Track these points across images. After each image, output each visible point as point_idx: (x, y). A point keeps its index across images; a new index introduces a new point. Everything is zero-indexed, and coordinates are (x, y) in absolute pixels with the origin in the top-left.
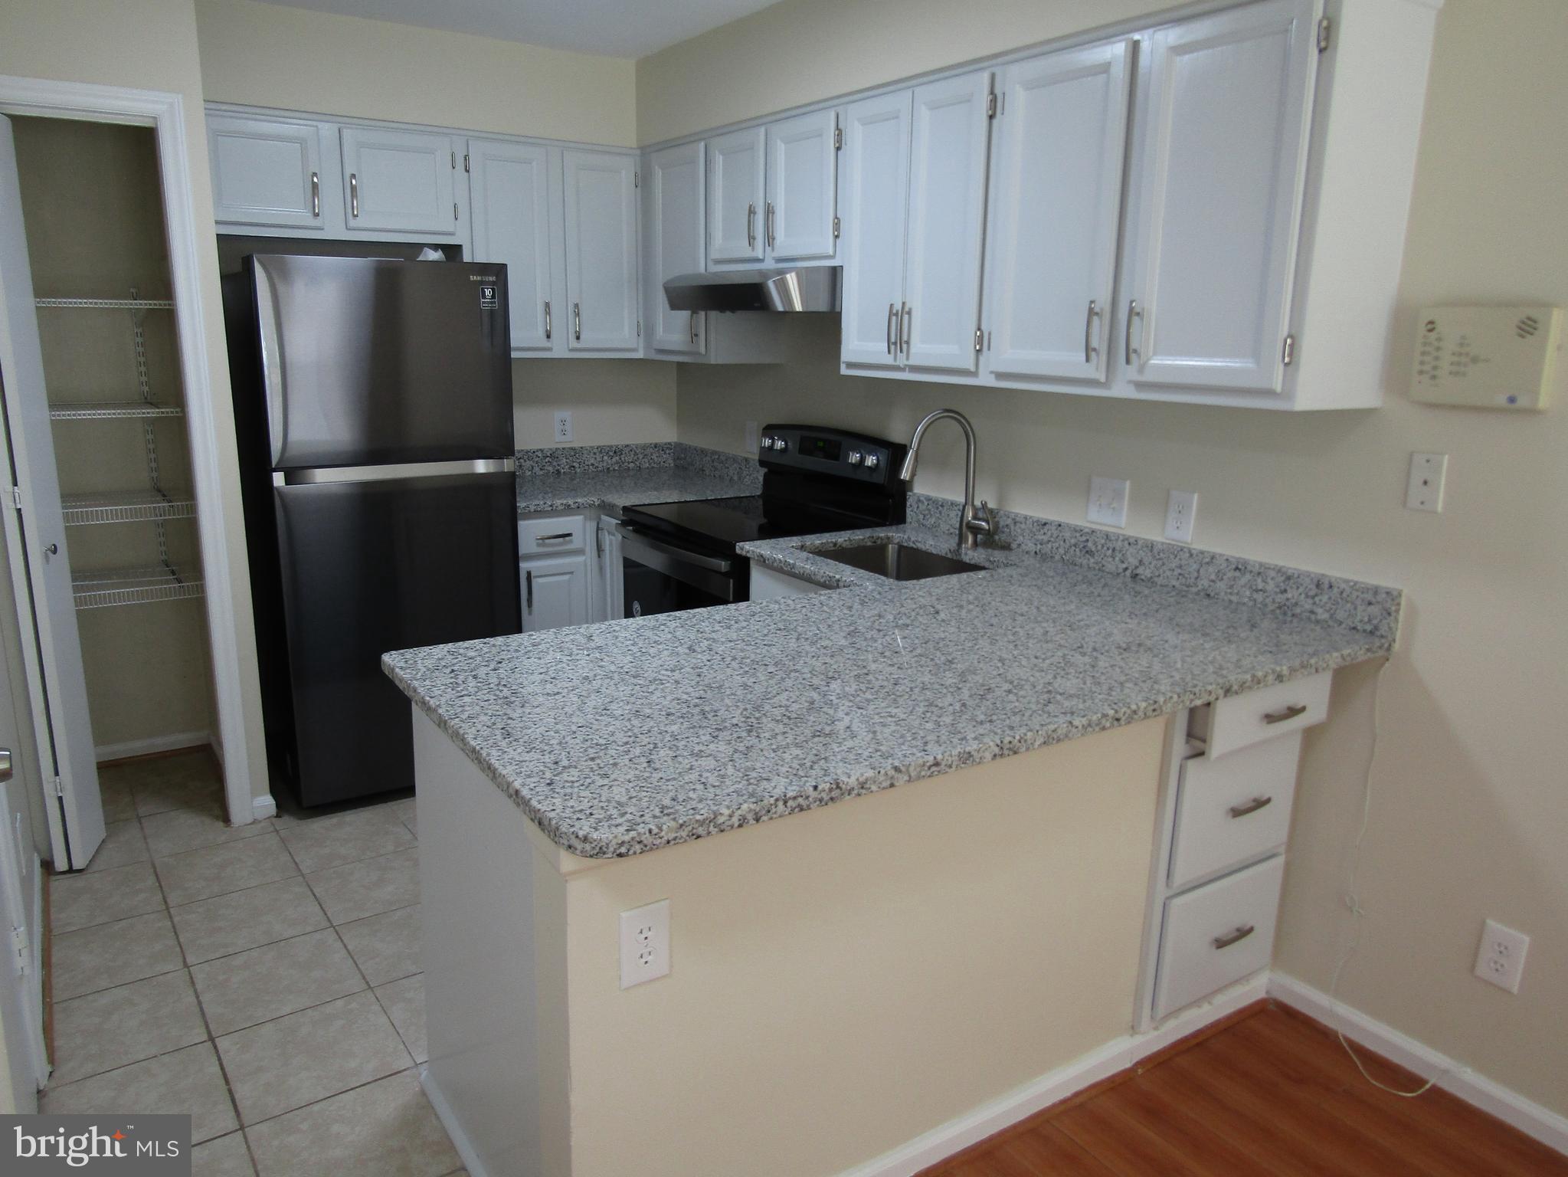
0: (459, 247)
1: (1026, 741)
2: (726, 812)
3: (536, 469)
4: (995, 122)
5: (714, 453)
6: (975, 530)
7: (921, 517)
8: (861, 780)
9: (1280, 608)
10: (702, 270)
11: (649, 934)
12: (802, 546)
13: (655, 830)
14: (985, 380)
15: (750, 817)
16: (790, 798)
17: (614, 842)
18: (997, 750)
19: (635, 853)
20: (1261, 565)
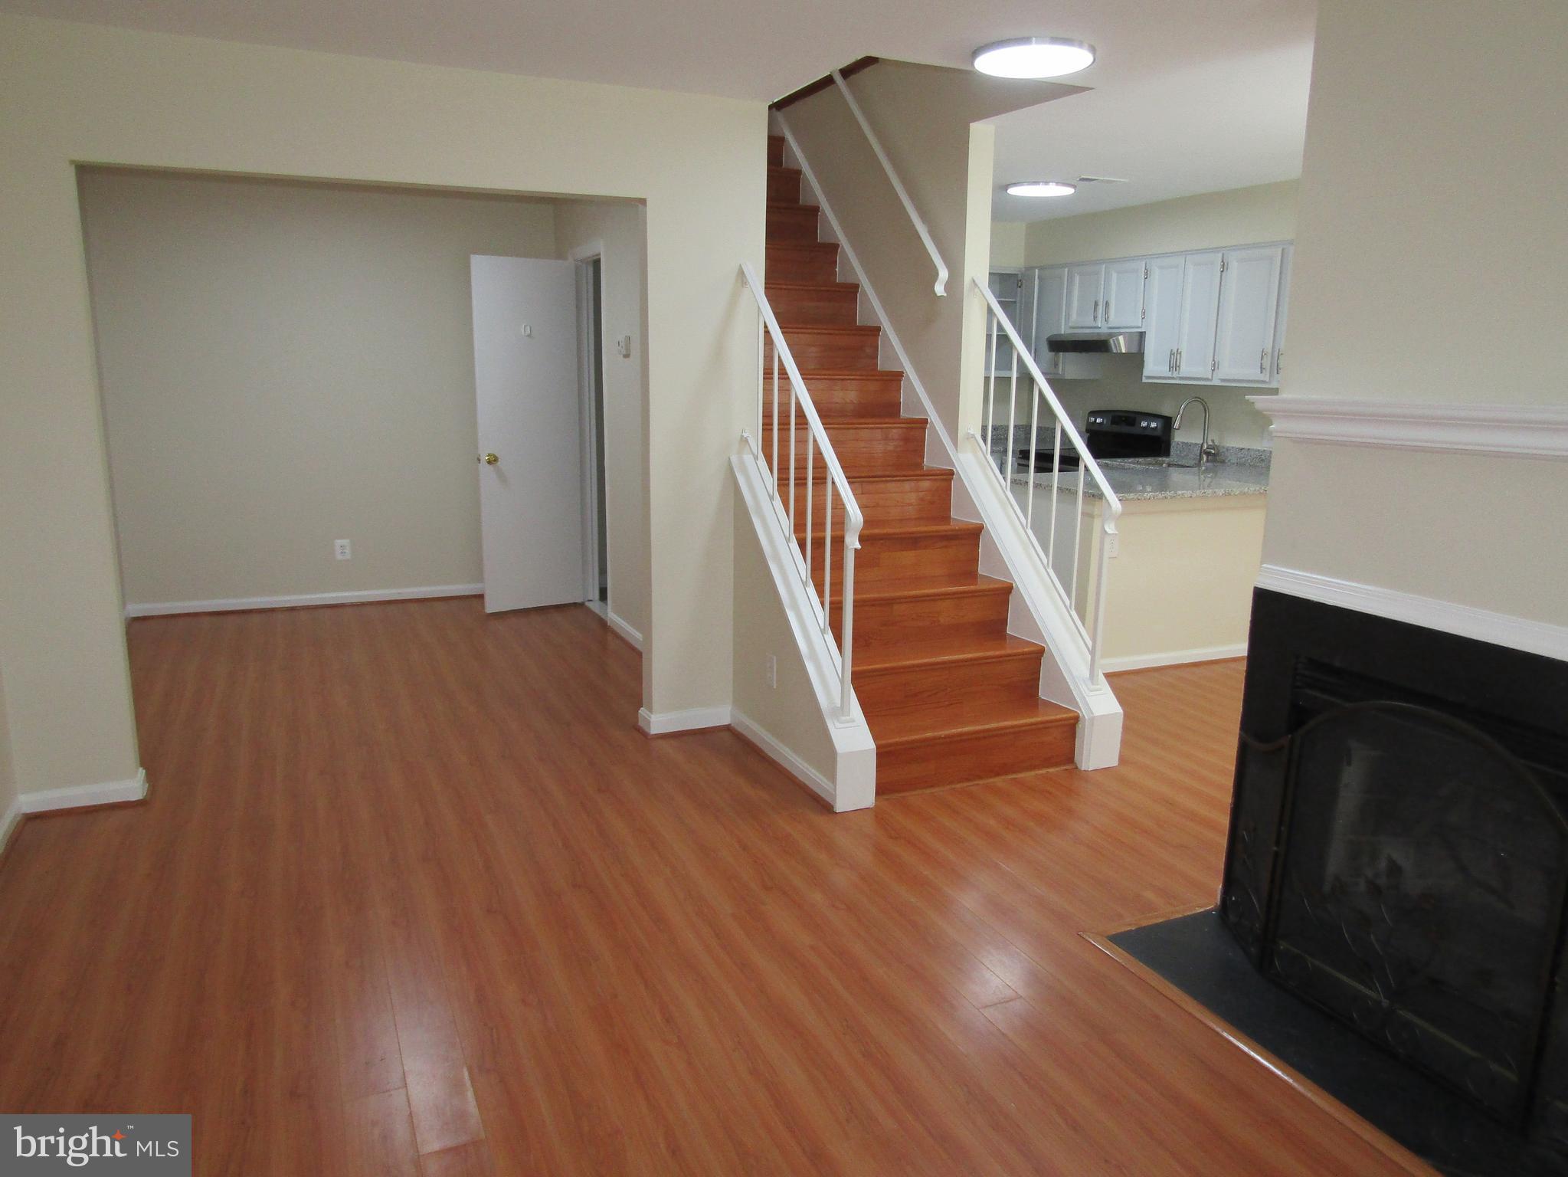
4: (1224, 274)
6: (1208, 454)
7: (1179, 451)
10: (1063, 333)
14: (1216, 382)
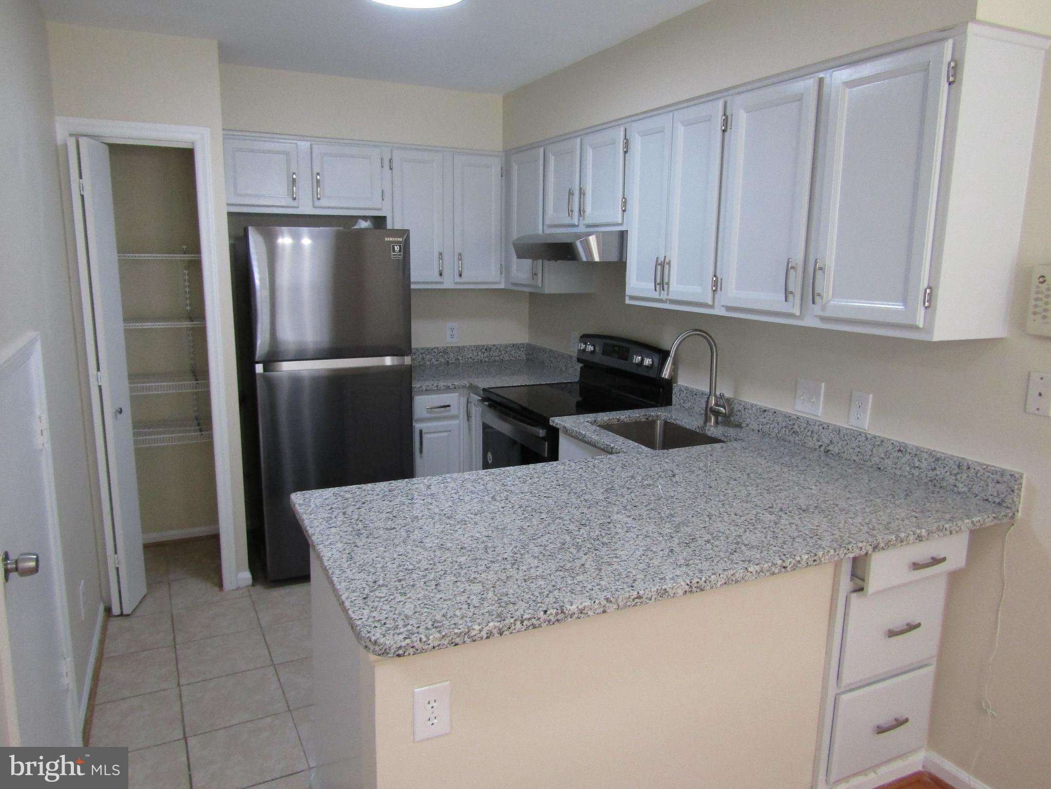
0: (385, 218)
1: (710, 582)
2: (477, 627)
3: (434, 360)
4: (727, 134)
5: (551, 351)
6: (717, 413)
7: (682, 401)
8: (580, 607)
9: (931, 481)
10: (540, 232)
11: (434, 705)
12: (595, 421)
13: (424, 639)
14: (718, 311)
15: (495, 631)
16: (526, 619)
17: (394, 646)
18: (687, 588)
19: (409, 654)
20: (917, 448)
